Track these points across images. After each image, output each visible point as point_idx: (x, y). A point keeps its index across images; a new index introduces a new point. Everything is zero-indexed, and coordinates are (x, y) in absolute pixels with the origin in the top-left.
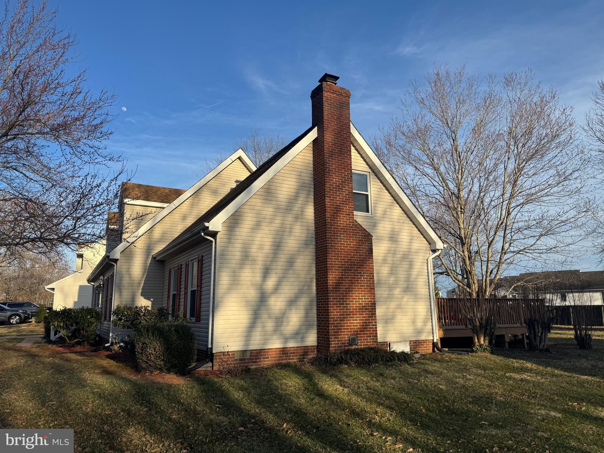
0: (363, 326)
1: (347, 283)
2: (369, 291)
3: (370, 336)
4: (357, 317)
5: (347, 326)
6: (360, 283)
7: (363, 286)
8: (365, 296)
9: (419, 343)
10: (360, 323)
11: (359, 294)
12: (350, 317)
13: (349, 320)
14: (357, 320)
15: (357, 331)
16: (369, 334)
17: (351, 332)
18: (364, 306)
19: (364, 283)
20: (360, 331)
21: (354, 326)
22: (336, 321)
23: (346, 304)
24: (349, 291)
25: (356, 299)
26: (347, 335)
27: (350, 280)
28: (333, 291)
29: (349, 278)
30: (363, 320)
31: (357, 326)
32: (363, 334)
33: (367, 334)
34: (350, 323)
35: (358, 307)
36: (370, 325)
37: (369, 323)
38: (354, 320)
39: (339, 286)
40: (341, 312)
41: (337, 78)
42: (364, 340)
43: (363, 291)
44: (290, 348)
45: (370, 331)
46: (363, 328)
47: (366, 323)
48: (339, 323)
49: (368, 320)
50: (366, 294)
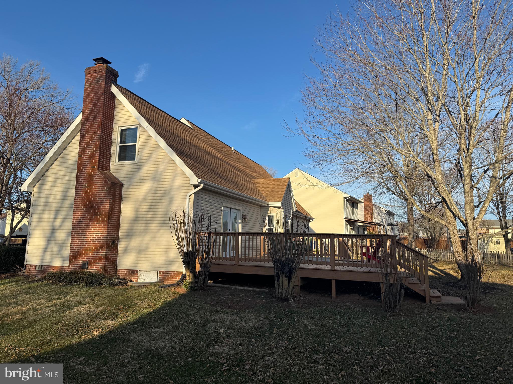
0: (94, 254)
1: (86, 221)
2: (102, 227)
3: (99, 263)
4: (91, 248)
5: (82, 254)
6: (96, 221)
7: (98, 223)
8: (98, 231)
9: (169, 274)
10: (92, 252)
11: (94, 229)
12: (85, 248)
13: (84, 250)
14: (90, 250)
15: (89, 259)
16: (98, 261)
17: (84, 258)
18: (96, 240)
19: (99, 221)
20: (91, 259)
21: (87, 254)
22: (74, 250)
23: (84, 237)
24: (87, 227)
25: (91, 234)
26: (82, 260)
27: (88, 219)
28: (75, 227)
29: (88, 217)
30: (95, 250)
31: (89, 254)
32: (93, 261)
33: (96, 261)
34: (85, 252)
35: (92, 240)
36: (99, 255)
37: (99, 252)
38: (87, 250)
39: (80, 223)
40: (79, 243)
41: (110, 63)
42: (93, 265)
43: (97, 227)
44: (65, 267)
45: (99, 259)
46: (94, 257)
47: (97, 252)
48: (76, 252)
49: (98, 250)
50: (100, 229)
